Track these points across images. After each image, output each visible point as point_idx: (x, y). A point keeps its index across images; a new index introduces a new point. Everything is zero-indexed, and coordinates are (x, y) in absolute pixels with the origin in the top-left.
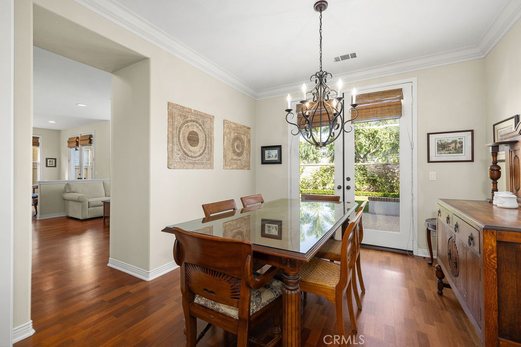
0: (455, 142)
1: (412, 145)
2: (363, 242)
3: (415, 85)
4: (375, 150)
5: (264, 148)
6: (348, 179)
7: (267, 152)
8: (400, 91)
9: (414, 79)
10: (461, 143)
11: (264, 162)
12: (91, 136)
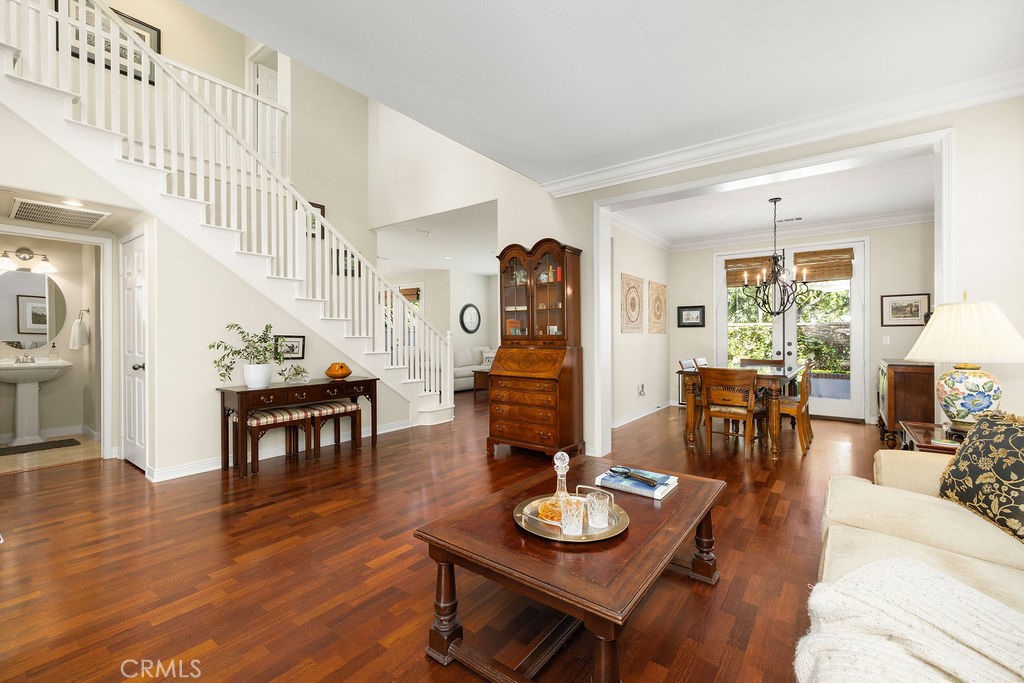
0: (911, 305)
1: (864, 307)
2: (810, 413)
3: (867, 244)
4: (819, 299)
5: (681, 309)
6: (790, 344)
7: (685, 313)
8: (850, 251)
9: (867, 239)
10: (917, 306)
11: (681, 325)
12: (418, 290)
